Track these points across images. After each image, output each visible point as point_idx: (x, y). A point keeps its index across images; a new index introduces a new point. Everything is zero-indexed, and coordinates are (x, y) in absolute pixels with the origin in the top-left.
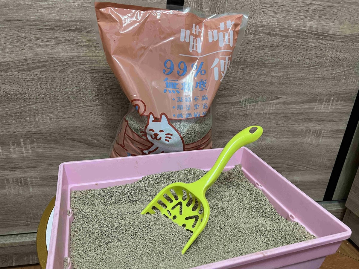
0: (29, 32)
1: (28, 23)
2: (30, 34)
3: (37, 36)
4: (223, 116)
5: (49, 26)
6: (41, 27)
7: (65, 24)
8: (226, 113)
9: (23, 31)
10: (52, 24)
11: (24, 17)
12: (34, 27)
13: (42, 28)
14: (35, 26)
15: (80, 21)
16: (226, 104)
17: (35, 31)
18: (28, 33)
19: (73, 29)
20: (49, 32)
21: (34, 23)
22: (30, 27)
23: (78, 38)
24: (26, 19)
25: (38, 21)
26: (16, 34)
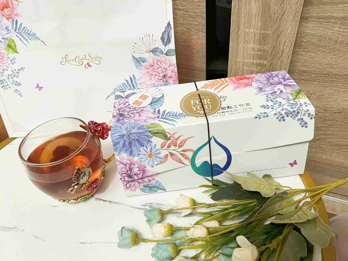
4: (313, 44)
8: (319, 37)
16: (322, 20)
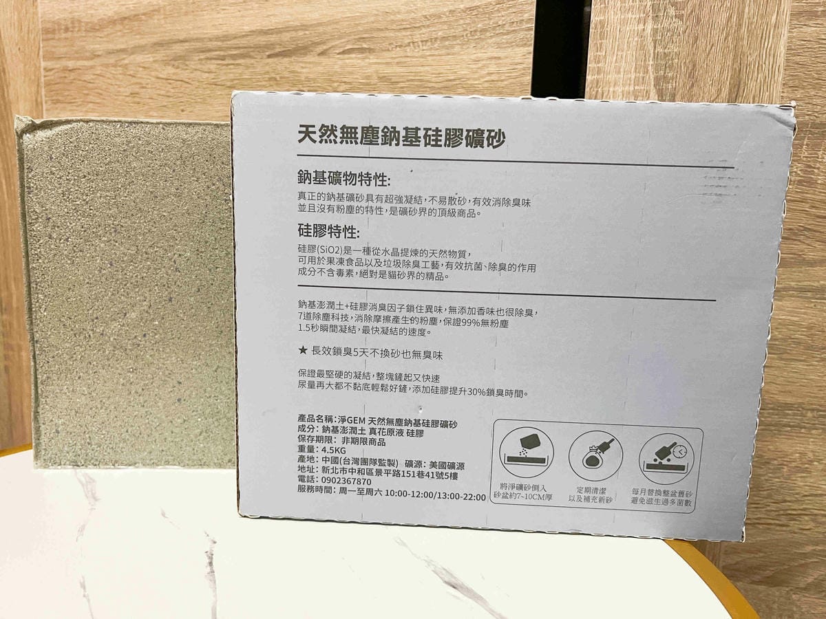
0: (199, 66)
1: (199, 45)
2: (199, 73)
3: (212, 76)
5: (239, 48)
6: (222, 53)
7: (273, 38)
9: (187, 65)
10: (243, 42)
11: (192, 32)
12: (208, 55)
13: (224, 56)
14: (210, 50)
15: (304, 27)
17: (211, 64)
18: (196, 70)
19: (289, 50)
20: (238, 64)
21: (210, 45)
22: (201, 54)
23: (298, 72)
24: (195, 36)
25: (217, 39)
26: (174, 74)
